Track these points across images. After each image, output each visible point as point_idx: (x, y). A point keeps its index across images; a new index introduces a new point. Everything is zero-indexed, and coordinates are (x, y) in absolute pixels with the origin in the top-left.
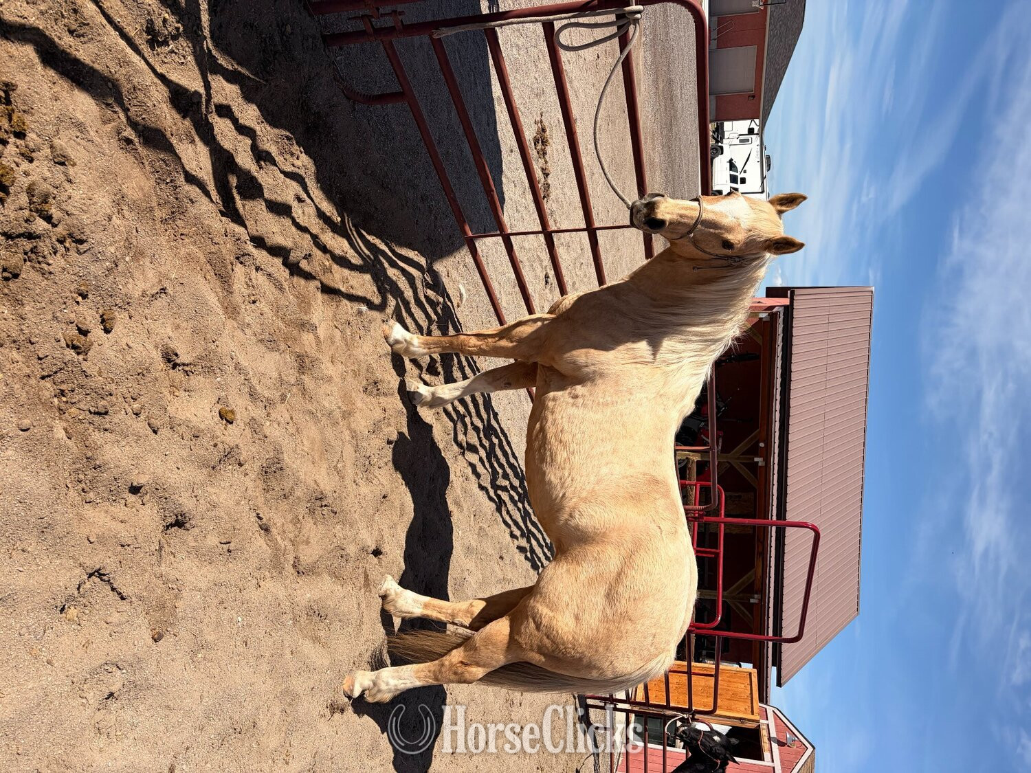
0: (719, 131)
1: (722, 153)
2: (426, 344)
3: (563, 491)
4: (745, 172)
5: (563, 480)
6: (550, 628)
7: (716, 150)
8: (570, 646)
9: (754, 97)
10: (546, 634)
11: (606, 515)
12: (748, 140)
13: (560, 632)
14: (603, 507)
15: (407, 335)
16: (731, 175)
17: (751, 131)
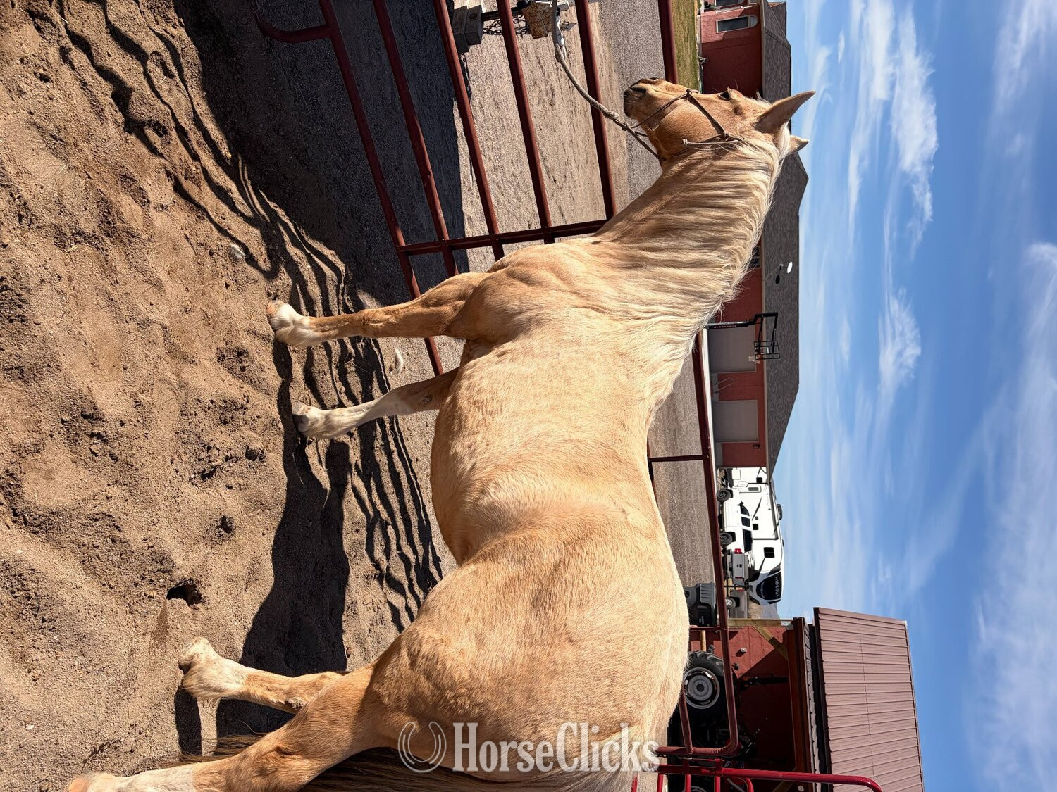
0: (728, 479)
1: (732, 497)
2: (320, 326)
3: (473, 461)
4: (757, 518)
5: (472, 448)
6: (433, 659)
7: (726, 493)
8: (463, 690)
9: (759, 446)
10: (425, 672)
11: (538, 486)
12: (757, 489)
13: (448, 665)
14: (534, 476)
15: (298, 317)
16: (743, 518)
17: (759, 481)
